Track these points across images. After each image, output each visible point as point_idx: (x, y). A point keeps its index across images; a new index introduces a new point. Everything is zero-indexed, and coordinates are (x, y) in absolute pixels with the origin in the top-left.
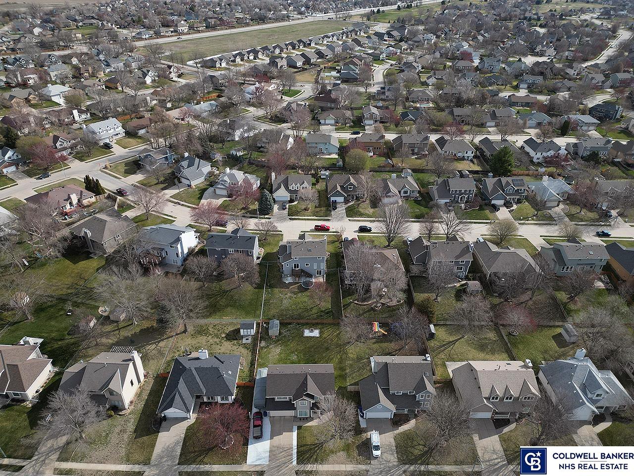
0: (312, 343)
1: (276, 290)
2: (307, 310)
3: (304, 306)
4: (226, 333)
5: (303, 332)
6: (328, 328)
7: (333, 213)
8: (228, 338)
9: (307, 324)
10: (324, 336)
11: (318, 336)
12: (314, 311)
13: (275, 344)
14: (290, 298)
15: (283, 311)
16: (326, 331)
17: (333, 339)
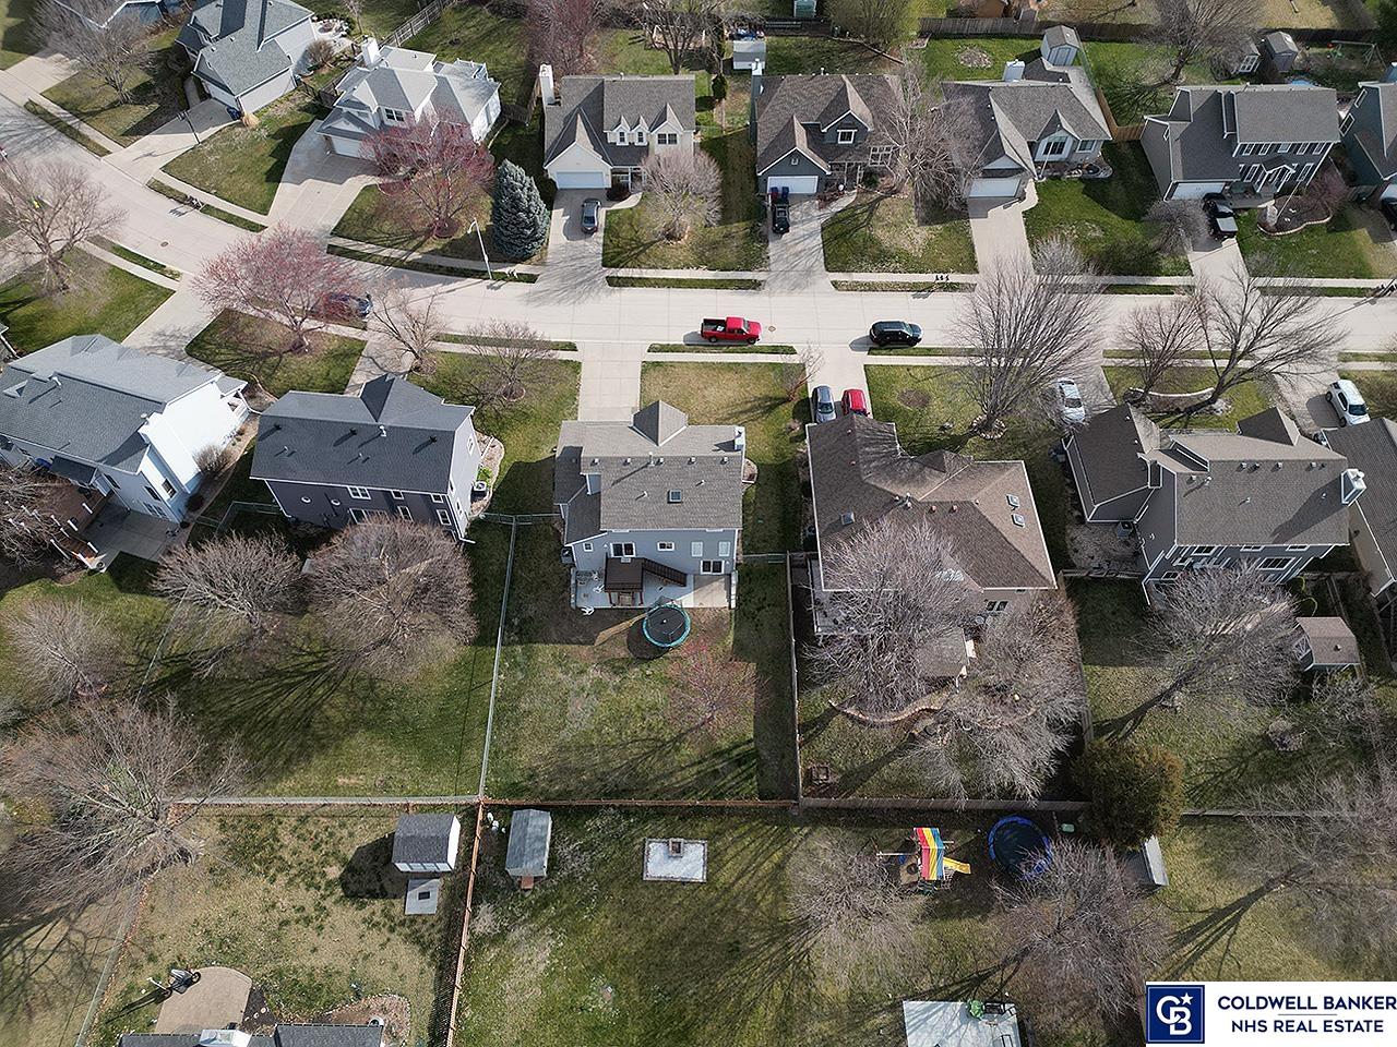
0: (675, 918)
1: (545, 652)
2: (659, 747)
3: (650, 728)
4: (344, 862)
5: (642, 857)
6: (741, 837)
7: (773, 248)
8: (353, 887)
9: (660, 812)
10: (725, 876)
11: (699, 875)
12: (688, 751)
13: (534, 916)
14: (599, 689)
15: (568, 749)
16: (731, 852)
17: (759, 897)
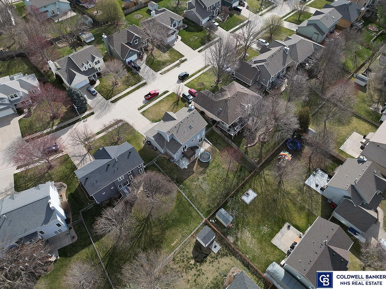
0: (260, 205)
1: (187, 182)
2: (226, 180)
3: (221, 178)
5: (243, 201)
6: (254, 182)
7: (141, 74)
8: (200, 260)
9: (238, 191)
10: (259, 191)
11: (255, 195)
12: (231, 176)
13: (238, 229)
15: (211, 195)
16: (256, 186)
17: (268, 189)
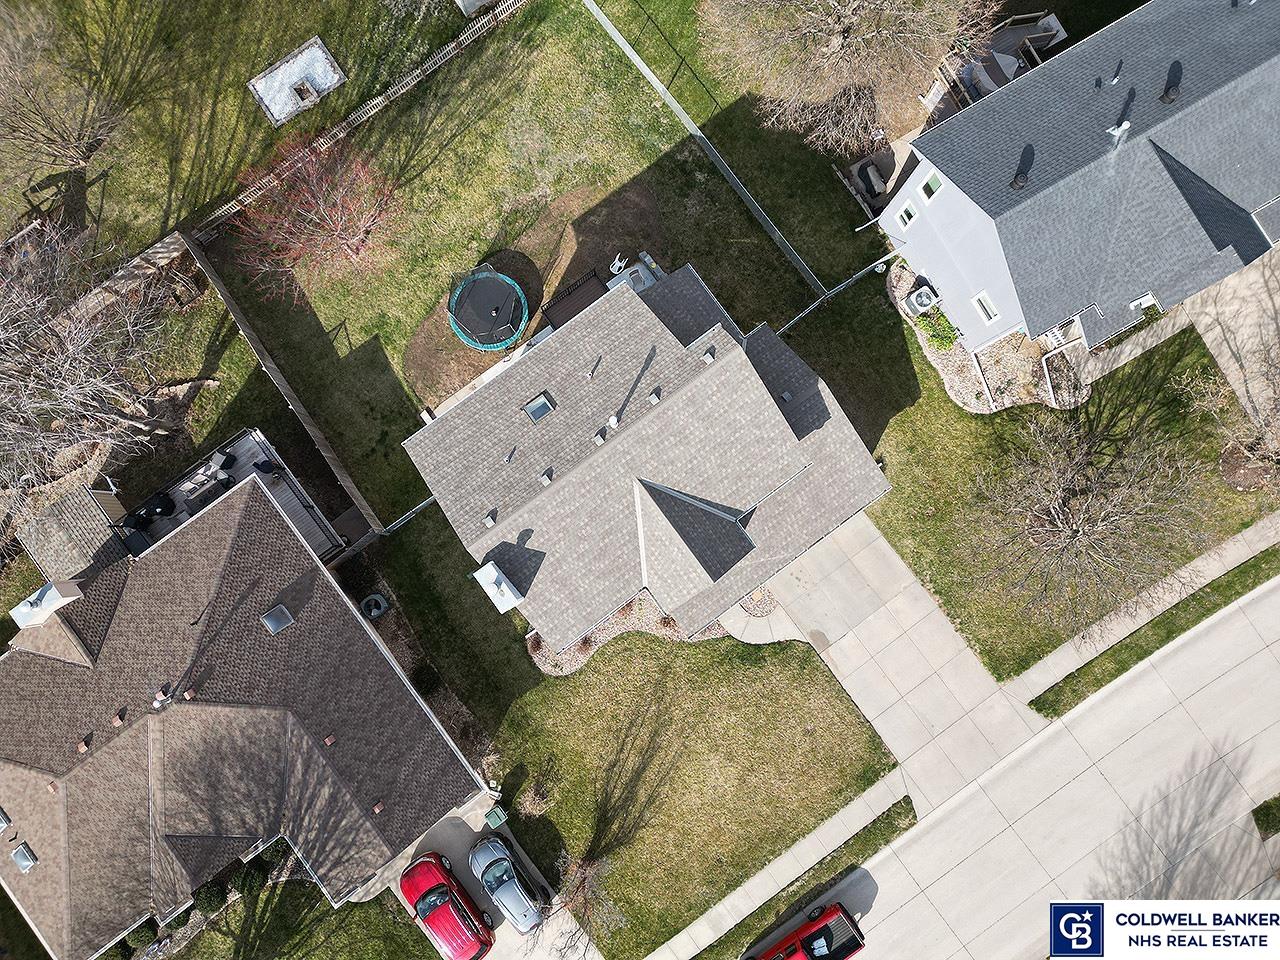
0: (254, 24)
1: (627, 167)
2: (400, 177)
3: (426, 188)
5: (337, 58)
6: (240, 161)
10: (230, 107)
11: (260, 86)
14: (522, 179)
16: (241, 134)
